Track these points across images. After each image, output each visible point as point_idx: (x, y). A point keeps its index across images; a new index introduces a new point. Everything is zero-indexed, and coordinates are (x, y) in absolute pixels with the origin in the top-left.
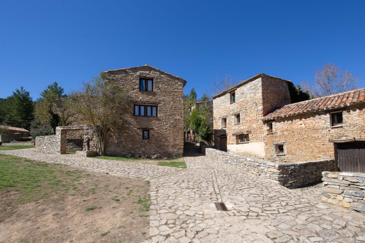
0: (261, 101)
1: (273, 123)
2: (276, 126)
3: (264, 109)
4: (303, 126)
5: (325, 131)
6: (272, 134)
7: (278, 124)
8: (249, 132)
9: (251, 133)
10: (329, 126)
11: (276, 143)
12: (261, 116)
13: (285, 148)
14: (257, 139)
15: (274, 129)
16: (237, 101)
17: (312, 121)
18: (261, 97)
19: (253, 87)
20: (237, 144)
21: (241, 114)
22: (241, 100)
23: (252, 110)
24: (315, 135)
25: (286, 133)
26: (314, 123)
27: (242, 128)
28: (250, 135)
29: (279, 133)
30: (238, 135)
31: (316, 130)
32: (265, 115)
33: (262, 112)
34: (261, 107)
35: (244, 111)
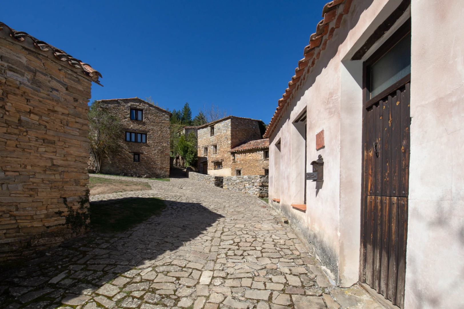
0: (230, 137)
1: (236, 155)
2: (237, 156)
3: (232, 143)
4: (251, 158)
5: (261, 162)
6: (235, 162)
7: (238, 155)
8: (223, 160)
9: (223, 161)
10: (263, 159)
11: (237, 169)
12: (230, 148)
13: (241, 172)
14: (227, 166)
15: (236, 159)
16: (215, 134)
17: (255, 155)
18: (230, 135)
19: (226, 126)
20: (214, 169)
21: (217, 145)
22: (218, 134)
23: (225, 143)
24: (256, 164)
25: (242, 162)
26: (256, 156)
27: (218, 156)
28: (223, 163)
29: (239, 162)
30: (215, 162)
31: (257, 161)
32: (232, 148)
33: (230, 146)
34: (230, 142)
35: (220, 143)
